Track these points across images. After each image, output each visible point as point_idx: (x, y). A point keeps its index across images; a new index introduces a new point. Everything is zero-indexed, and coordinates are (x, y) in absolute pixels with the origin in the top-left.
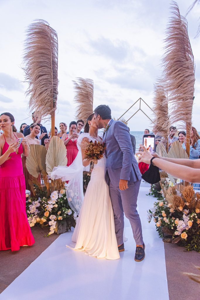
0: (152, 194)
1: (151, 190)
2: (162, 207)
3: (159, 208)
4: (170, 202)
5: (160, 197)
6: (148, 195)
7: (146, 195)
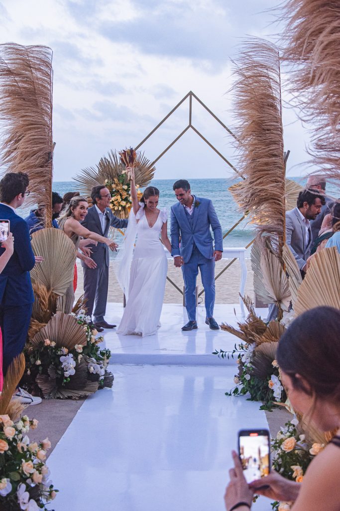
0: (244, 392)
1: (240, 377)
2: (291, 454)
3: (283, 455)
4: (316, 439)
5: (268, 401)
6: (233, 394)
7: (227, 394)
